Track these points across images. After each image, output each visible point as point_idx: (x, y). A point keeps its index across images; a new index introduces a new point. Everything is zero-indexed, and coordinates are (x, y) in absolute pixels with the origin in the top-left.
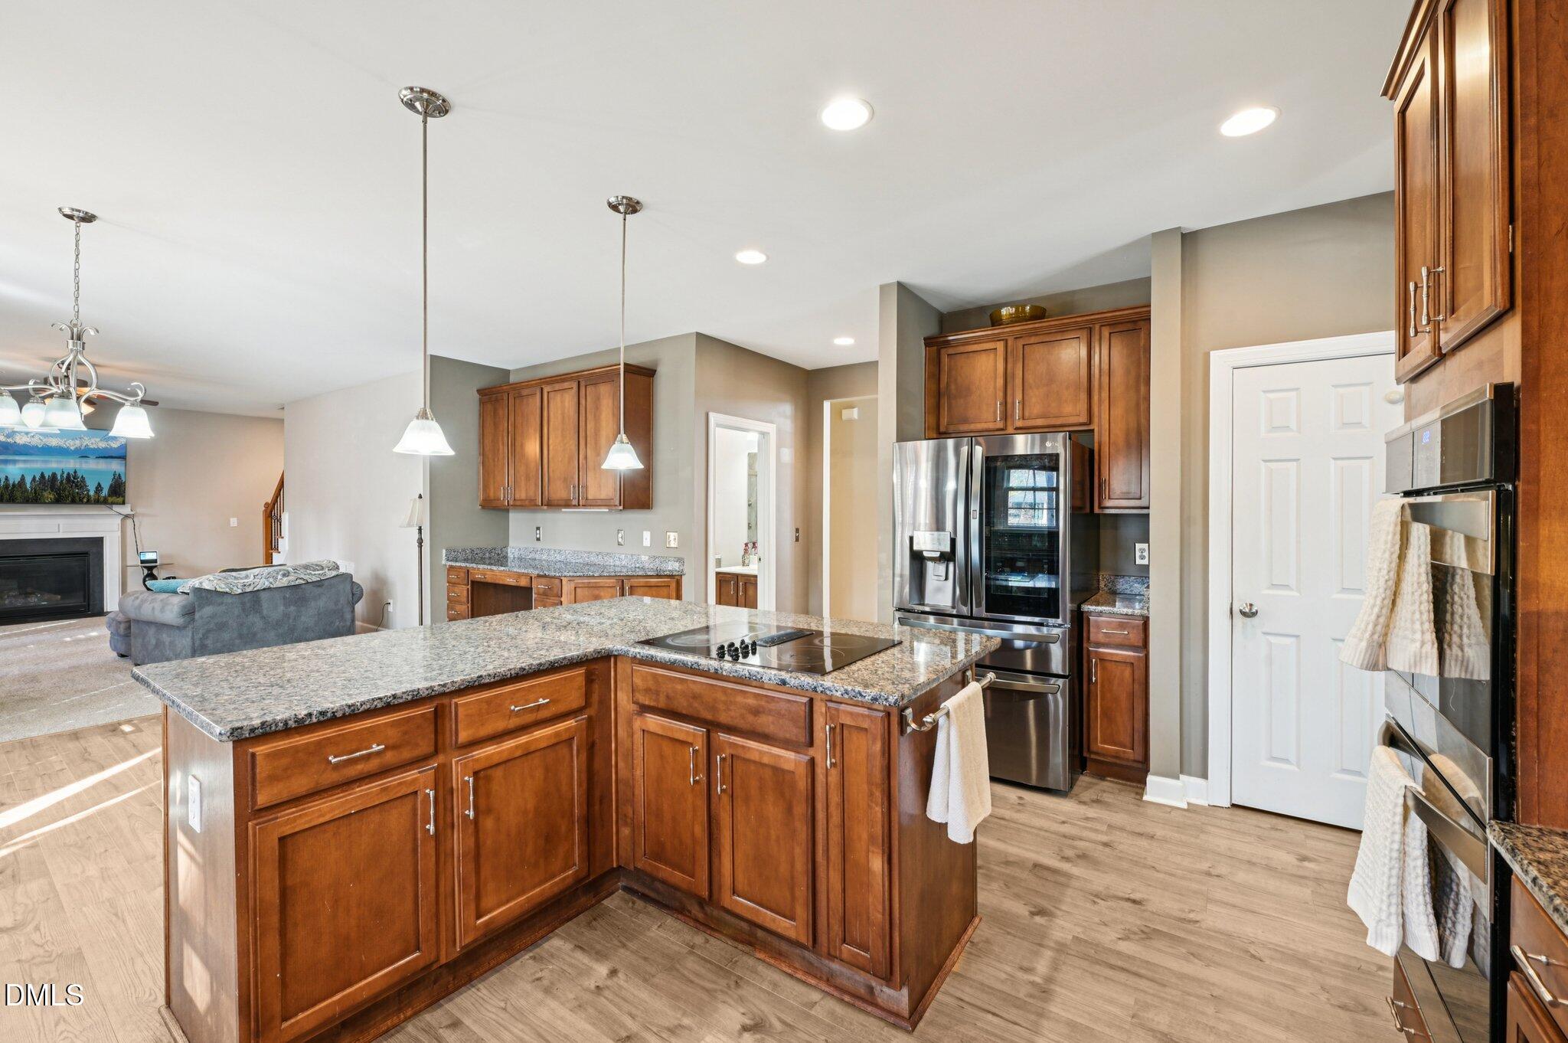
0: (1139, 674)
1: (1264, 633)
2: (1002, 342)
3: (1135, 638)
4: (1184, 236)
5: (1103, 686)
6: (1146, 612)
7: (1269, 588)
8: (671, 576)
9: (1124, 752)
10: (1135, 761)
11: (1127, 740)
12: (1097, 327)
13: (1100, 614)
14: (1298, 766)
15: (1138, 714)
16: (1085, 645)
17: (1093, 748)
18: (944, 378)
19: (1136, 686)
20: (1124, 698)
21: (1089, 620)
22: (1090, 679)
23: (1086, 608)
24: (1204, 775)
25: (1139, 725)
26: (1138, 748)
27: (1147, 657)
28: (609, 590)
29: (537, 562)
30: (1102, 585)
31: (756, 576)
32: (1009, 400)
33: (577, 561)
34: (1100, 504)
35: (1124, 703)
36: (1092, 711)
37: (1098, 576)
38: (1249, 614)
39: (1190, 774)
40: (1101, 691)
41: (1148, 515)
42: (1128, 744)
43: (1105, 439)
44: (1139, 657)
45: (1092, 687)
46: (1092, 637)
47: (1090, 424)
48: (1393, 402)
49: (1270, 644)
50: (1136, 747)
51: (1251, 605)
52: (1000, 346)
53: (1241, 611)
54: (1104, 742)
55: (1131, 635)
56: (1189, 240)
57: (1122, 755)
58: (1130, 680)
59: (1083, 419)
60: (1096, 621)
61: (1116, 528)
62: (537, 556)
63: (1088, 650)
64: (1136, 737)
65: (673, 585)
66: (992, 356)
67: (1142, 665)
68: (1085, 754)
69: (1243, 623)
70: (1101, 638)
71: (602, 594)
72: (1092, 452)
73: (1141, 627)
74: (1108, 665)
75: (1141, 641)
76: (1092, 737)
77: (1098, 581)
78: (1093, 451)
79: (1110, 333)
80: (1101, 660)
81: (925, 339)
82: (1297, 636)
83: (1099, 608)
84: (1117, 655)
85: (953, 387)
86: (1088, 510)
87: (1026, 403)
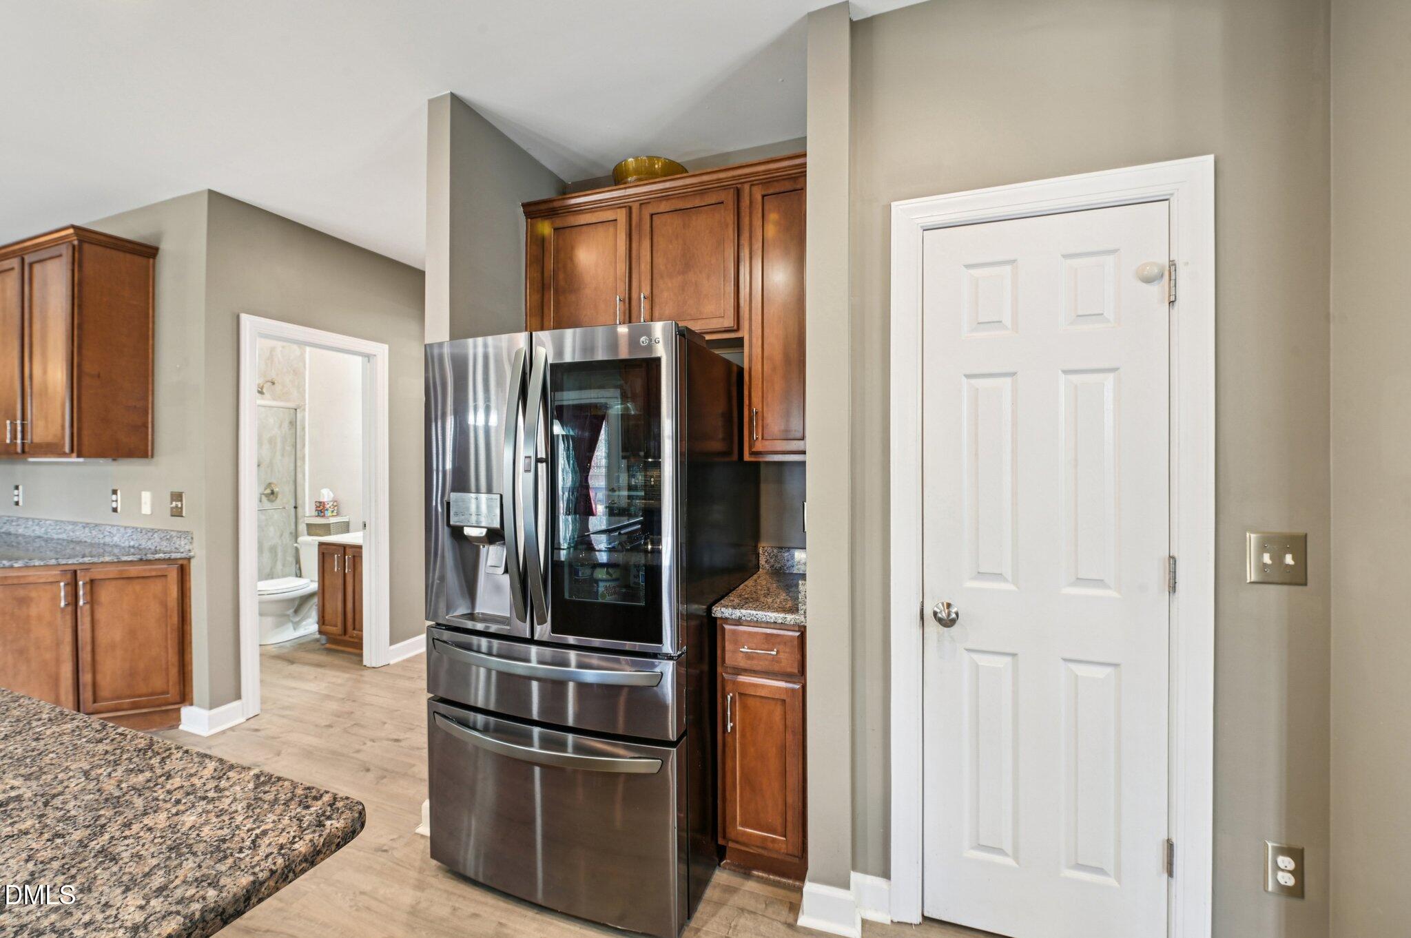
0: (793, 718)
1: (968, 650)
2: (624, 209)
3: (788, 661)
4: (854, 25)
5: (743, 736)
6: (802, 618)
7: (974, 579)
8: (169, 561)
9: (774, 840)
10: (787, 854)
11: (777, 822)
12: (747, 187)
13: (739, 622)
14: (1016, 858)
15: (793, 780)
16: (719, 669)
17: (731, 833)
18: (550, 265)
19: (789, 737)
20: (772, 753)
21: (723, 629)
22: (725, 726)
23: (720, 611)
24: (886, 874)
25: (792, 798)
26: (794, 837)
27: (804, 688)
28: (48, 587)
29: (13, 538)
30: (762, 561)
31: (360, 547)
32: (634, 296)
33: (60, 536)
34: (750, 447)
35: (773, 764)
36: (729, 775)
37: (756, 547)
38: (948, 623)
39: (866, 872)
40: (741, 744)
41: (803, 463)
42: (780, 829)
43: (757, 350)
44: (793, 690)
45: (729, 739)
46: (728, 661)
47: (738, 330)
48: (1148, 280)
49: (976, 667)
50: (789, 834)
51: (949, 605)
52: (621, 215)
53: (935, 614)
54: (744, 824)
55: (782, 655)
56: (861, 29)
57: (770, 845)
58: (781, 727)
59: (729, 322)
60: (734, 632)
61: (780, 481)
62: (12, 530)
63: (723, 678)
64: (789, 818)
65: (173, 575)
66: (611, 229)
67: (798, 704)
68: (721, 842)
69: (938, 633)
70: (743, 663)
71: (34, 594)
72: (741, 370)
73: (796, 643)
74: (751, 702)
75: (796, 665)
76: (728, 819)
77: (758, 555)
78: (743, 369)
79: (763, 196)
80: (741, 694)
81: (524, 205)
82: (1014, 655)
83: (737, 613)
84: (763, 686)
85: (561, 276)
86: (735, 457)
87: (656, 300)
